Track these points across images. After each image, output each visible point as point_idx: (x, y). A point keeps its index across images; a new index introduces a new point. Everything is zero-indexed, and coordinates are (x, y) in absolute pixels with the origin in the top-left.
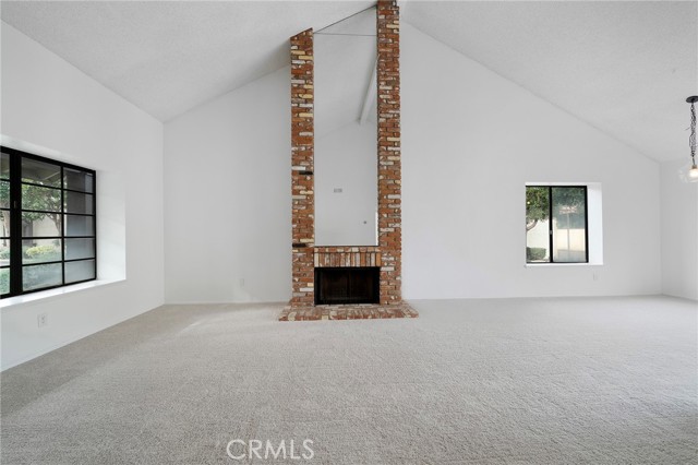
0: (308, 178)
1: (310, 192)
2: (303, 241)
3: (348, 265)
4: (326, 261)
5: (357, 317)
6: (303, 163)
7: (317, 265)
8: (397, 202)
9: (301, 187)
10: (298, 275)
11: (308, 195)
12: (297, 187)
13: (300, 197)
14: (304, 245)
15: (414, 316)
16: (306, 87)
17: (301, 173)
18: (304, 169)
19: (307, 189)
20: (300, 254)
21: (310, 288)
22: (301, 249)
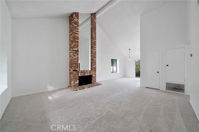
0: (78, 52)
1: (78, 56)
2: (76, 69)
3: (87, 75)
4: (82, 74)
5: (92, 87)
6: (76, 48)
7: (80, 76)
8: (95, 60)
9: (76, 55)
10: (75, 79)
11: (77, 57)
12: (75, 54)
13: (76, 57)
14: (76, 70)
15: (101, 84)
16: (77, 27)
17: (76, 51)
18: (76, 50)
19: (77, 55)
20: (75, 73)
21: (78, 82)
22: (76, 72)
